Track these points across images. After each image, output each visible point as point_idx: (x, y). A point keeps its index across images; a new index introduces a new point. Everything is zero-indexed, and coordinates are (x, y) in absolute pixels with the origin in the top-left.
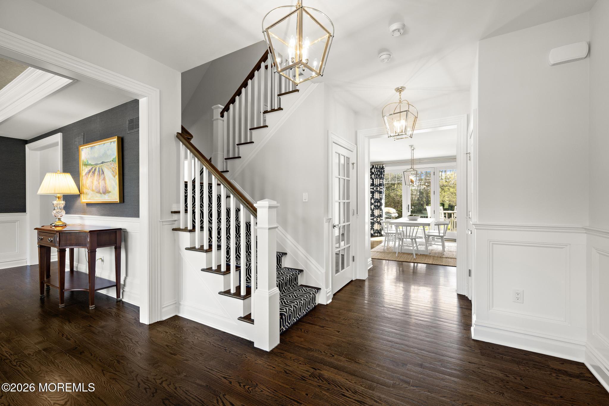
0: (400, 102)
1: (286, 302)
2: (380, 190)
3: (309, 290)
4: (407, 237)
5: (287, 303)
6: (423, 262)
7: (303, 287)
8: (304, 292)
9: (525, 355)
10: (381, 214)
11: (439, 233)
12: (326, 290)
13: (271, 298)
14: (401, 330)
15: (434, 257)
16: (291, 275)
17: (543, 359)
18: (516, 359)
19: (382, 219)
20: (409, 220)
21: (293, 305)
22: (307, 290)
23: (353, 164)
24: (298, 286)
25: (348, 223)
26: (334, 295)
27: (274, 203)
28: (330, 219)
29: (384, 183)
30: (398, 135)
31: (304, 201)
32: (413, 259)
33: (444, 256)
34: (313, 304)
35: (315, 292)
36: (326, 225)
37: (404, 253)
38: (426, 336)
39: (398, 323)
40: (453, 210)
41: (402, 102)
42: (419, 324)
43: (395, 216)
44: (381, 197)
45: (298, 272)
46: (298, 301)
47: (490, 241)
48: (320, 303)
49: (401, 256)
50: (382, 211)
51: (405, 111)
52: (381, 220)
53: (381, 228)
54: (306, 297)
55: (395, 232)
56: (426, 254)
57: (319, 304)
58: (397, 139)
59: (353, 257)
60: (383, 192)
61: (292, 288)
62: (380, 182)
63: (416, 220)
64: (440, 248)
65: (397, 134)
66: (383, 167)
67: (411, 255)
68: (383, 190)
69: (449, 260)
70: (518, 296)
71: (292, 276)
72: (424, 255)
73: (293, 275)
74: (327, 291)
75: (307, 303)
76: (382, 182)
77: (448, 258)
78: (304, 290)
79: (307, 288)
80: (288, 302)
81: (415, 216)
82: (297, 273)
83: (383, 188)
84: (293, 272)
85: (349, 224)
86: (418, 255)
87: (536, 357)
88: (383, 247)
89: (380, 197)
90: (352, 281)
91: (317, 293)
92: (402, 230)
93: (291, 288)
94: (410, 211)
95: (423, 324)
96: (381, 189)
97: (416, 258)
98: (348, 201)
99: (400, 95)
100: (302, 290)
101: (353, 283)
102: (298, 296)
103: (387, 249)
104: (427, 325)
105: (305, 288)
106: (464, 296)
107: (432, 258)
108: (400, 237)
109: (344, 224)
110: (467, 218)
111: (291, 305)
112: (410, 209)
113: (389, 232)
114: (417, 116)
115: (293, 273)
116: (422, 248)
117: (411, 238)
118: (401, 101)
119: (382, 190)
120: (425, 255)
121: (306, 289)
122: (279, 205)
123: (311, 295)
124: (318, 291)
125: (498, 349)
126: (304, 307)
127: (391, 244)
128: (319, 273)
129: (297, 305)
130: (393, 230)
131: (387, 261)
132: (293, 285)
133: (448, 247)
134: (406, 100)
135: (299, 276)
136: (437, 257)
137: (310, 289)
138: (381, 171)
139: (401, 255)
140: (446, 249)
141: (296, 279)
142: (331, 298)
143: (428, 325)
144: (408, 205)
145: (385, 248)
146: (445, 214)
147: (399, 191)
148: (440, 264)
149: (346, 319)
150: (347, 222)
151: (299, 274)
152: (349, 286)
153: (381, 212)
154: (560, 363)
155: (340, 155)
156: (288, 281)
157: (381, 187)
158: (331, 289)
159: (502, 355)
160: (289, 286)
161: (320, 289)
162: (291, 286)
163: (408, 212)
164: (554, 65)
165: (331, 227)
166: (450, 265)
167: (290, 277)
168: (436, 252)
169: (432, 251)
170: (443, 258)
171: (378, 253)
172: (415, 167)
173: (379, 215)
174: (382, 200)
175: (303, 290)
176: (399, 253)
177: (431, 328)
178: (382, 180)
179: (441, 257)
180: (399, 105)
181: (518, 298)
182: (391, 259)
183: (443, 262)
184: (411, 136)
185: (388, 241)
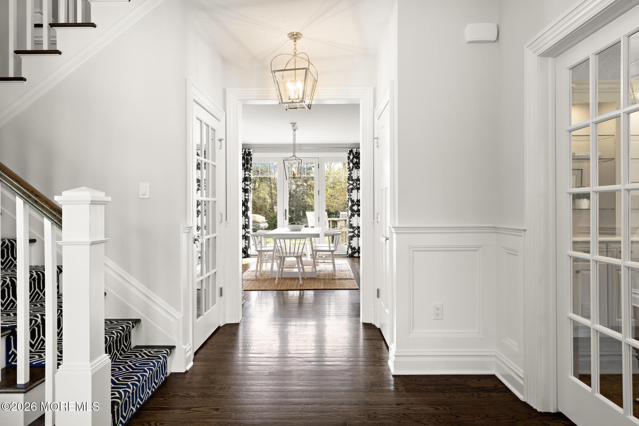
0: (295, 55)
1: (115, 380)
2: (245, 187)
3: (154, 352)
4: (291, 255)
5: (117, 382)
6: (312, 288)
7: (143, 350)
8: (147, 357)
9: (446, 380)
10: (247, 223)
11: (330, 247)
12: (185, 347)
13: (95, 377)
14: (308, 384)
15: (324, 279)
16: (120, 330)
17: (462, 380)
18: (440, 387)
19: (248, 230)
20: (290, 230)
21: (131, 384)
22: (151, 353)
23: (220, 140)
24: (131, 350)
25: (214, 235)
26: (196, 354)
27: (101, 195)
28: (191, 227)
29: (252, 176)
30: (292, 102)
31: (141, 197)
32: (299, 286)
33: (336, 278)
34: (163, 375)
35: (167, 354)
36: (184, 236)
37: (285, 279)
38: (342, 385)
39: (300, 376)
40: (339, 217)
41: (298, 55)
42: (329, 370)
43: (264, 227)
44: (247, 197)
45: (132, 323)
46: (138, 374)
47: (410, 248)
48: (173, 371)
49: (283, 283)
50: (248, 218)
51: (304, 69)
52: (247, 232)
53: (247, 245)
54: (152, 364)
55: (272, 248)
56: (314, 276)
57: (172, 374)
58: (290, 108)
59: (221, 289)
60: (250, 190)
61: (121, 354)
62: (245, 175)
63: (299, 230)
64: (330, 267)
65: (290, 101)
66: (250, 152)
67: (295, 280)
68: (250, 187)
69: (343, 281)
70: (438, 312)
71: (122, 332)
72: (311, 279)
73: (123, 330)
74: (186, 349)
75: (154, 375)
76: (248, 176)
77: (342, 279)
78: (145, 353)
79: (150, 350)
80: (119, 380)
81: (298, 224)
82: (131, 326)
83: (250, 184)
84: (123, 325)
85: (215, 237)
86: (304, 279)
87: (456, 380)
88: (254, 273)
89: (245, 199)
90: (219, 328)
91: (170, 354)
92: (280, 246)
93: (118, 355)
94: (288, 218)
95: (333, 369)
96: (247, 185)
97: (303, 284)
98: (214, 199)
99: (295, 45)
100: (140, 354)
101: (221, 330)
102: (136, 366)
103: (261, 274)
104: (339, 371)
105: (146, 350)
106: (371, 324)
107: (323, 281)
108: (281, 255)
109: (208, 237)
110: (374, 222)
111: (127, 385)
112: (288, 216)
113: (263, 249)
114: (317, 79)
115: (122, 327)
116: (308, 269)
117: (296, 255)
118: (297, 53)
119: (248, 187)
120: (313, 278)
121: (149, 352)
122: (109, 199)
123: (161, 359)
124: (171, 352)
125: (420, 380)
126: (149, 382)
127: (267, 267)
128: (172, 320)
129: (139, 381)
130: (270, 245)
131: (260, 292)
132: (123, 350)
133: (338, 265)
134: (304, 53)
135: (133, 331)
136: (329, 279)
137: (156, 350)
138: (247, 158)
139: (282, 281)
140: (336, 269)
141: (128, 337)
142: (192, 360)
143: (340, 369)
144: (286, 210)
145: (258, 274)
146: (329, 221)
147: (262, 191)
148: (334, 288)
149: (225, 388)
150: (212, 233)
151: (133, 327)
152: (216, 335)
153: (247, 220)
154: (477, 380)
155: (203, 123)
156: (113, 342)
157: (246, 183)
158: (192, 345)
159: (426, 386)
160: (115, 351)
161: (173, 347)
162: (118, 351)
163: (286, 219)
164: (470, 42)
165: (192, 241)
166: (345, 288)
167: (117, 334)
168: (325, 273)
169: (321, 272)
170: (335, 279)
171: (249, 282)
172: (298, 155)
173: (244, 225)
174: (249, 203)
175: (142, 354)
176: (279, 278)
177: (344, 372)
178: (248, 173)
179: (333, 279)
180: (293, 59)
181: (438, 314)
182: (270, 289)
183: (336, 285)
184: (309, 107)
185: (261, 263)
